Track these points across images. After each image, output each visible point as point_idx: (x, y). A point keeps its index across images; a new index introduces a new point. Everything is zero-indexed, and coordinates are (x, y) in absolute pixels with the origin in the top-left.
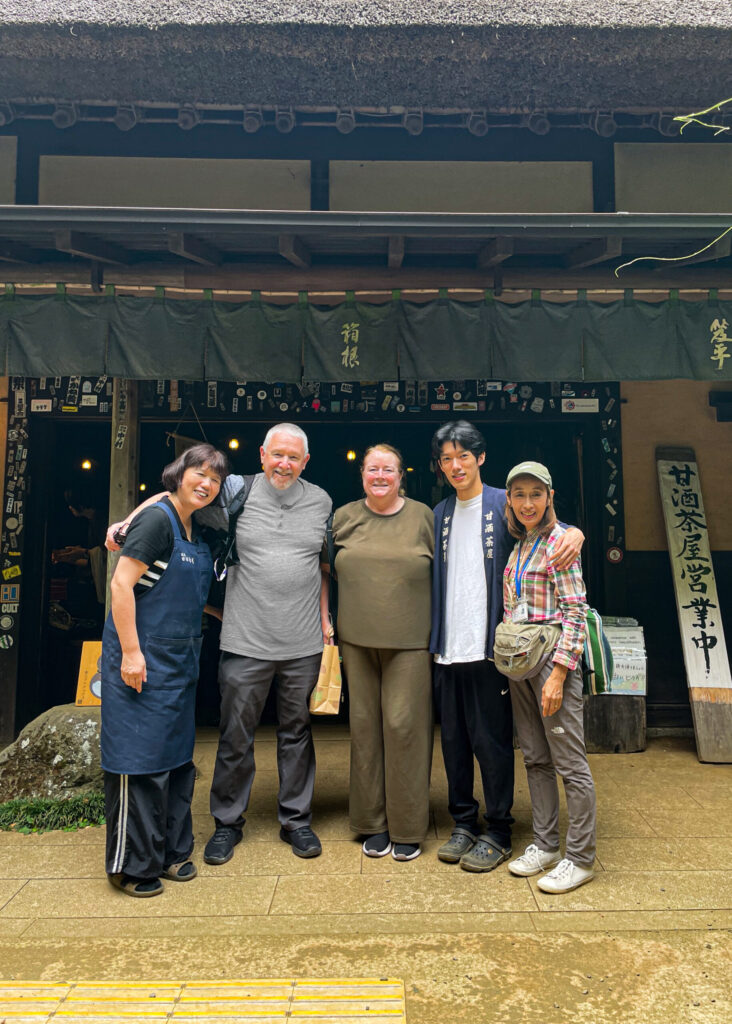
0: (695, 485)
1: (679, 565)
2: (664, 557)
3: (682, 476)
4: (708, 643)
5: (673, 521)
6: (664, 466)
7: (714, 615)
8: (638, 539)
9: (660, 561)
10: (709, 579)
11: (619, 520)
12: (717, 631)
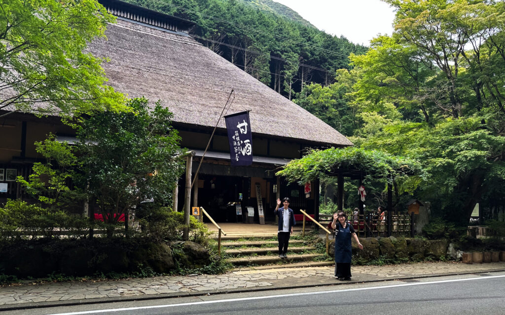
0: (260, 189)
1: (258, 199)
2: (256, 198)
3: (258, 187)
4: (261, 210)
5: (257, 193)
6: (256, 186)
7: (262, 206)
8: (252, 196)
9: (255, 199)
10: (261, 202)
11: (250, 193)
12: (262, 208)
